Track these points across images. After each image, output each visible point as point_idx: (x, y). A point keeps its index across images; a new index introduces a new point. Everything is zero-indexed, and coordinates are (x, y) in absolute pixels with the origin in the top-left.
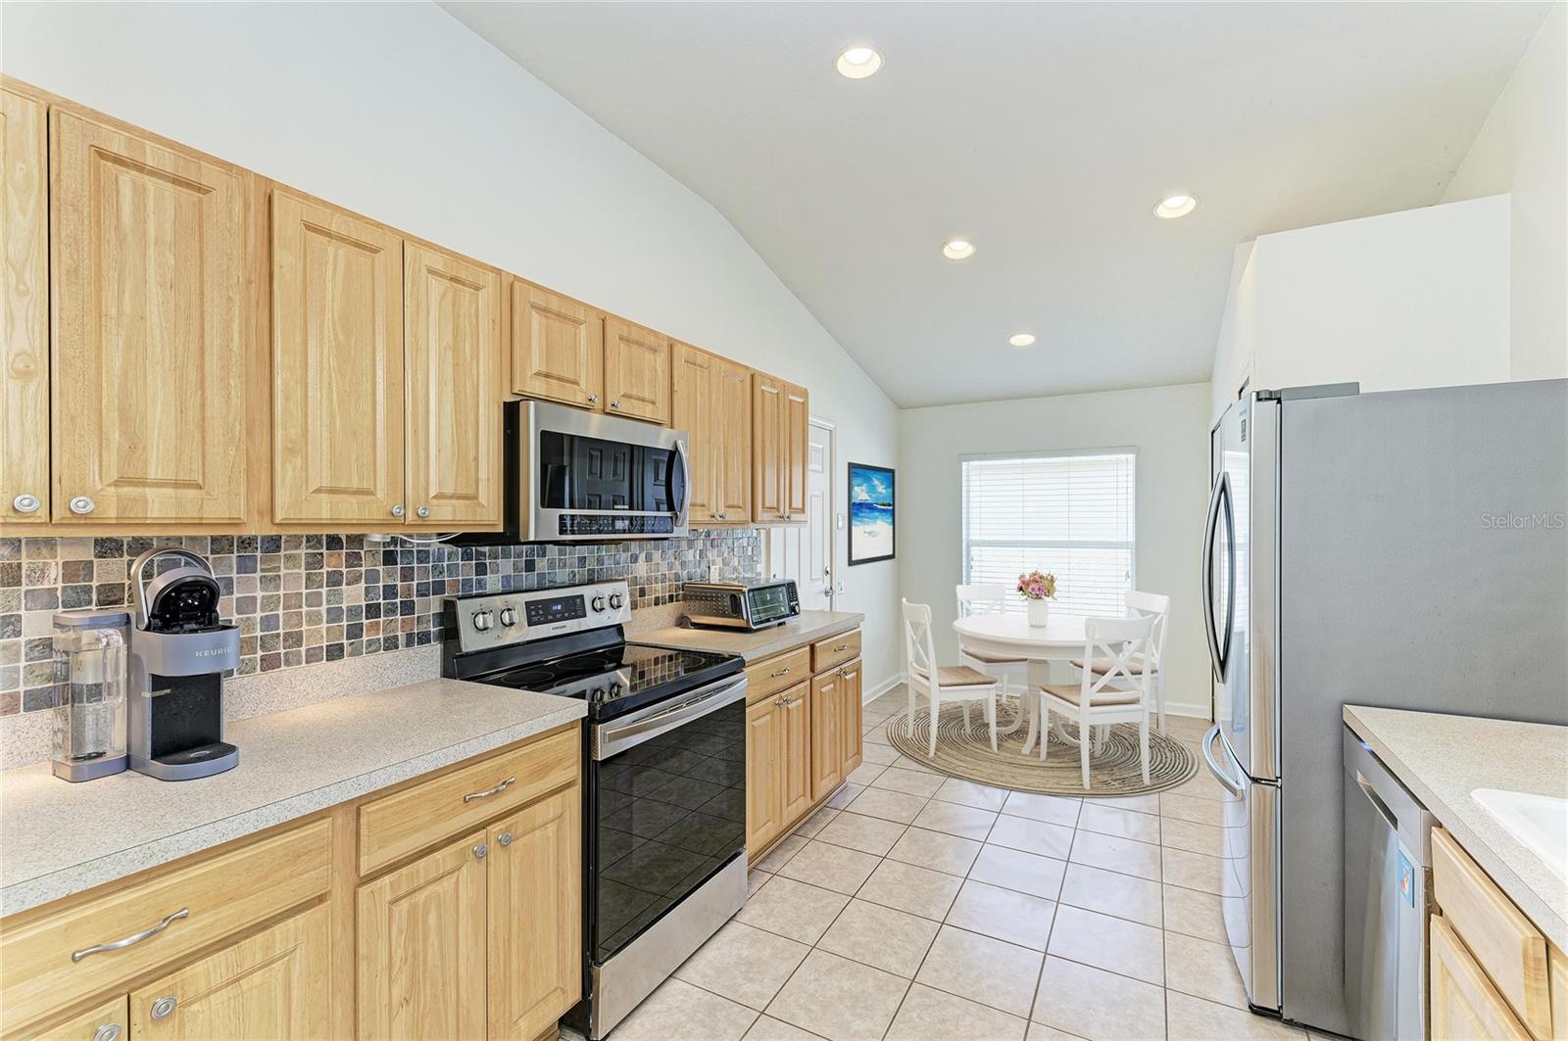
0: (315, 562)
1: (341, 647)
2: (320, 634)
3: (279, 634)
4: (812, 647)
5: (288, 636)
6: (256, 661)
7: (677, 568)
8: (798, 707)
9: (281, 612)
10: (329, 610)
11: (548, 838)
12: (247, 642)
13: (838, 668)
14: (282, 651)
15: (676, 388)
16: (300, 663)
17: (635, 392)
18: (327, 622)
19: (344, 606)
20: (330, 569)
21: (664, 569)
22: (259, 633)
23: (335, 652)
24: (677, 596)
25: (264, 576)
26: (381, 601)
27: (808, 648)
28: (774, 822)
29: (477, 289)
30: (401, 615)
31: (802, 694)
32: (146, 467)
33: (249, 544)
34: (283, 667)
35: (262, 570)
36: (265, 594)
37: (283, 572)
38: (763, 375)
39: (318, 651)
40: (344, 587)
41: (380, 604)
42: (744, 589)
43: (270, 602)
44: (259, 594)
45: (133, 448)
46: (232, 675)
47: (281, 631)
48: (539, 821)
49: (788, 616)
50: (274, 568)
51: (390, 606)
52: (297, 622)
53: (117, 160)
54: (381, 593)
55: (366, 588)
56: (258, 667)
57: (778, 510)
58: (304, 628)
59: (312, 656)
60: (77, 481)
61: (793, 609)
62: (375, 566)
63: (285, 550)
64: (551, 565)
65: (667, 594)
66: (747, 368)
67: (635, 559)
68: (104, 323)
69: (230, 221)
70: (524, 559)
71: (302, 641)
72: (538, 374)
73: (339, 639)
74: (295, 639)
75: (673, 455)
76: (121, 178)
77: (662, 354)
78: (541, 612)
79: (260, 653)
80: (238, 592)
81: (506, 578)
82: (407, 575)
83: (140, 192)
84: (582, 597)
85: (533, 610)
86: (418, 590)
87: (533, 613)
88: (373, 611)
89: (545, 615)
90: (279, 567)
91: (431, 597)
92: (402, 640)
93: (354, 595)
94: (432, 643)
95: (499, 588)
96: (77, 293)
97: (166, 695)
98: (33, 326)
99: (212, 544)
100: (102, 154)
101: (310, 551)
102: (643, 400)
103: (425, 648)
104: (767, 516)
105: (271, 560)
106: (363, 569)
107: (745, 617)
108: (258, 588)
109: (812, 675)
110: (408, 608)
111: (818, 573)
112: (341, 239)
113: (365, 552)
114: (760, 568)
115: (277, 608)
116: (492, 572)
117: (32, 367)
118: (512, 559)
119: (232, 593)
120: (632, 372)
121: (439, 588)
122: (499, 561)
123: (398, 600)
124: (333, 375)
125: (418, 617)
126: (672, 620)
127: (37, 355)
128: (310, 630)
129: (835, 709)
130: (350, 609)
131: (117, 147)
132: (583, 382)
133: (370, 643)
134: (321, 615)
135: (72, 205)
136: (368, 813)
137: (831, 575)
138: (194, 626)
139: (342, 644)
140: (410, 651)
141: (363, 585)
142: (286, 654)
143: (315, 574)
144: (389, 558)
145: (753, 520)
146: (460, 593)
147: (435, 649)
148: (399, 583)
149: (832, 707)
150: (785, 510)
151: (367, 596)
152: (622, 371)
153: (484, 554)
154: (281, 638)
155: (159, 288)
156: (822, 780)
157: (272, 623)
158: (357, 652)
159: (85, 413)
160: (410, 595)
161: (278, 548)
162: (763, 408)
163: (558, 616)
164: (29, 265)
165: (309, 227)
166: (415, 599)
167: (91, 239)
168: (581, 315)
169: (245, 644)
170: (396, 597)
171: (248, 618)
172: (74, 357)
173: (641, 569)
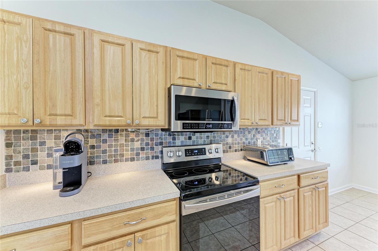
0: (127, 136)
1: (134, 158)
2: (128, 154)
3: (118, 154)
4: (299, 176)
5: (120, 154)
6: (113, 160)
7: (244, 140)
8: (290, 200)
9: (119, 148)
10: (131, 148)
11: (161, 241)
12: (110, 155)
13: (314, 186)
14: (119, 158)
15: (236, 79)
16: (124, 162)
17: (218, 81)
18: (131, 151)
19: (135, 147)
20: (131, 138)
21: (238, 140)
22: (113, 153)
23: (132, 159)
24: (244, 149)
25: (115, 139)
26: (145, 146)
27: (296, 177)
28: (277, 246)
29: (158, 53)
30: (150, 151)
31: (293, 195)
32: (57, 111)
33: (111, 131)
34: (119, 162)
35: (114, 137)
36: (115, 143)
37: (119, 138)
38: (277, 72)
39: (128, 159)
40: (135, 142)
41: (144, 147)
42: (266, 150)
43: (116, 146)
44: (113, 143)
45: (53, 106)
46: (107, 163)
47: (119, 153)
48: (157, 234)
49: (288, 161)
50: (117, 137)
51: (147, 148)
52: (123, 151)
53: (50, 30)
54: (145, 145)
55: (141, 143)
56: (113, 162)
57: (285, 121)
58: (125, 152)
59: (127, 160)
60: (39, 115)
61: (291, 158)
62: (143, 137)
63: (120, 132)
64: (197, 138)
65: (240, 148)
66: (270, 69)
67: (227, 137)
68: (46, 74)
69: (79, 42)
70: (188, 136)
71: (124, 156)
72: (179, 78)
73: (133, 156)
74: (122, 155)
75: (233, 101)
76: (50, 35)
77: (230, 68)
78: (190, 152)
79: (114, 158)
80: (108, 143)
81: (182, 142)
82: (152, 140)
83: (54, 38)
84: (205, 148)
85: (187, 152)
86: (155, 144)
87: (187, 153)
88: (143, 149)
89: (191, 153)
90: (118, 137)
91: (159, 146)
92: (150, 158)
93: (137, 145)
94: (159, 159)
95: (180, 144)
96: (38, 66)
97: (67, 171)
98: (28, 76)
99: (102, 131)
100: (46, 29)
101: (126, 133)
102: (222, 84)
103: (157, 160)
104: (279, 123)
105: (116, 135)
106: (140, 138)
107: (266, 160)
108: (113, 142)
109: (298, 187)
110: (152, 149)
111: (308, 143)
112: (113, 43)
113: (140, 133)
114: (280, 141)
115: (118, 147)
116: (178, 140)
117: (28, 86)
118: (184, 136)
119: (107, 143)
120: (217, 74)
121: (161, 143)
122: (180, 137)
123: (150, 146)
124: (110, 83)
125: (155, 152)
126: (242, 157)
127: (29, 83)
128: (126, 153)
129: (312, 202)
130: (136, 148)
131: (49, 26)
132: (197, 79)
133: (142, 158)
134: (129, 149)
135: (37, 44)
136: (84, 225)
137: (315, 144)
138: (73, 153)
139: (134, 157)
140: (153, 161)
141: (140, 142)
142: (120, 159)
143: (127, 139)
144: (147, 135)
145: (272, 124)
146: (168, 145)
147: (159, 161)
148: (150, 142)
149: (311, 202)
150: (288, 120)
151: (141, 145)
152: (213, 74)
153: (175, 135)
154: (119, 155)
155: (60, 62)
156: (304, 231)
157: (117, 151)
158: (138, 160)
159: (41, 97)
160: (153, 145)
161: (118, 132)
162: (277, 84)
163: (196, 154)
164: (27, 60)
165: (103, 41)
166: (154, 146)
167: (42, 52)
168: (196, 57)
169: (110, 156)
170: (149, 146)
171: (111, 149)
172: (38, 83)
173: (230, 140)
